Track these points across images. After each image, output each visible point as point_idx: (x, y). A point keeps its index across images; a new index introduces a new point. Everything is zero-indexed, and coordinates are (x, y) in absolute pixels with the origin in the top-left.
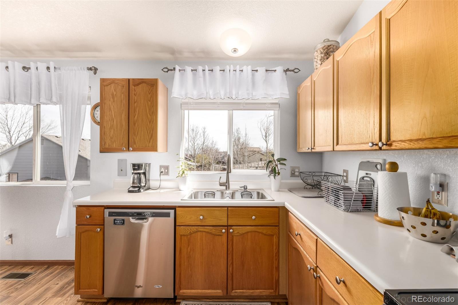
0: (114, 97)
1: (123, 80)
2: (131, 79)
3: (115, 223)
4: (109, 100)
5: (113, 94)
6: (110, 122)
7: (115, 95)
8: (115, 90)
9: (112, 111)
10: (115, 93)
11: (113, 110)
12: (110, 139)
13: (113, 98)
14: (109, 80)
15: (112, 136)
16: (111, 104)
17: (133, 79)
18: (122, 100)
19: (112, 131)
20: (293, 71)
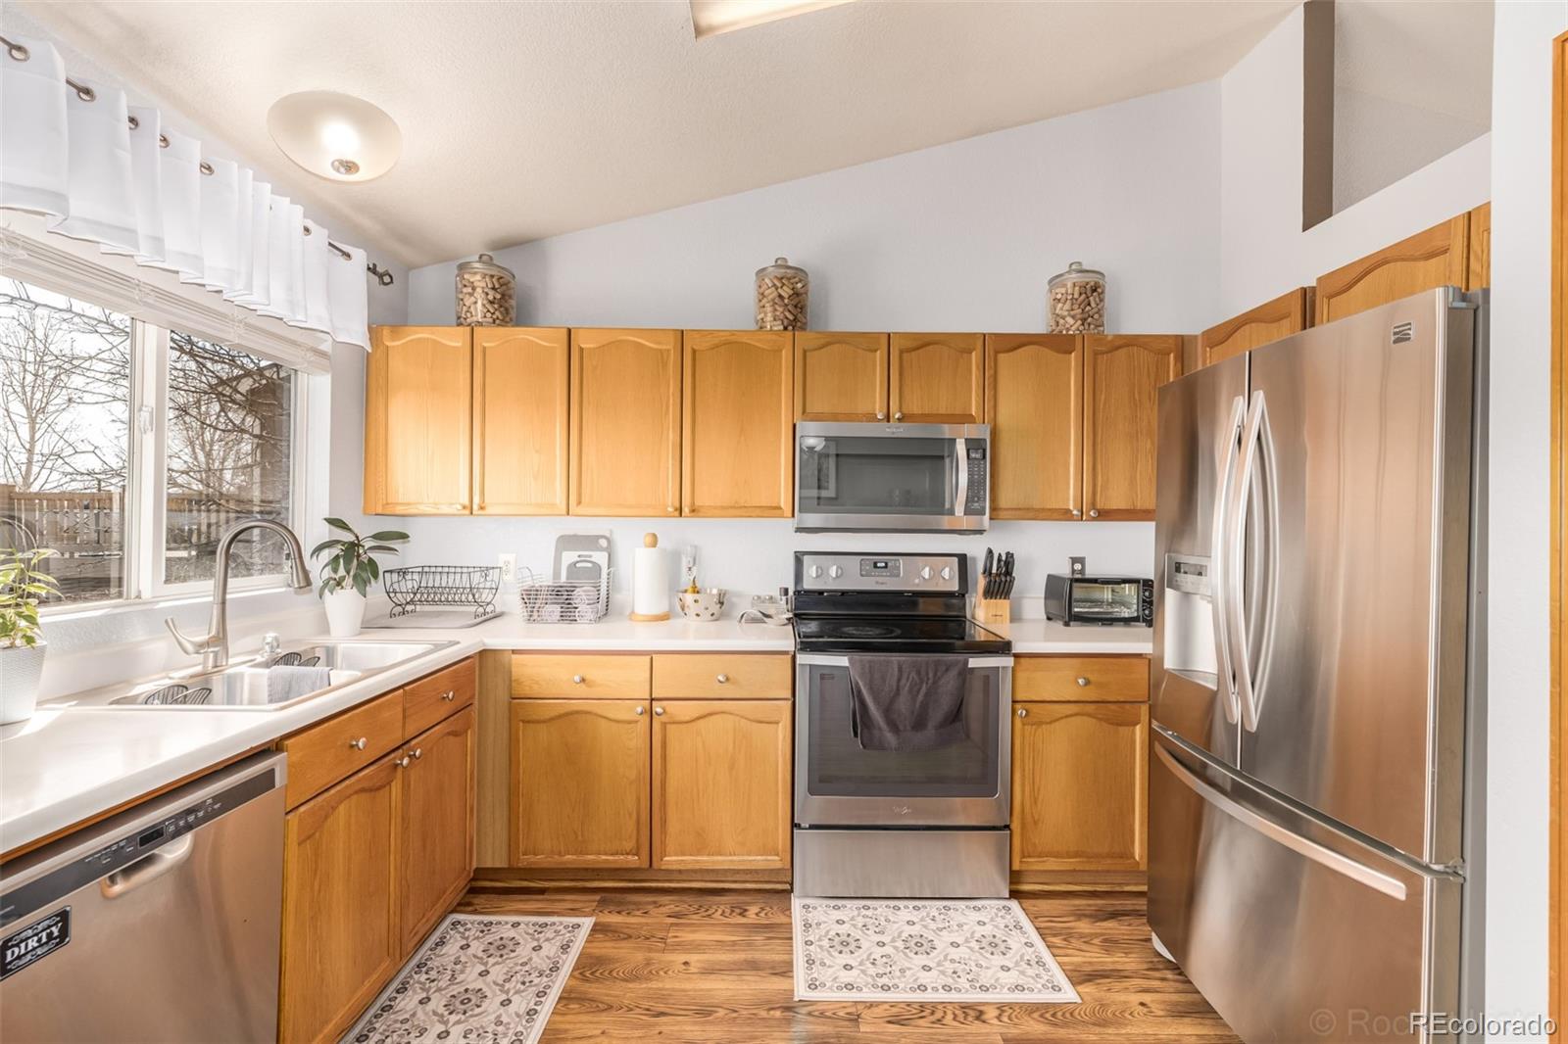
20: (381, 276)
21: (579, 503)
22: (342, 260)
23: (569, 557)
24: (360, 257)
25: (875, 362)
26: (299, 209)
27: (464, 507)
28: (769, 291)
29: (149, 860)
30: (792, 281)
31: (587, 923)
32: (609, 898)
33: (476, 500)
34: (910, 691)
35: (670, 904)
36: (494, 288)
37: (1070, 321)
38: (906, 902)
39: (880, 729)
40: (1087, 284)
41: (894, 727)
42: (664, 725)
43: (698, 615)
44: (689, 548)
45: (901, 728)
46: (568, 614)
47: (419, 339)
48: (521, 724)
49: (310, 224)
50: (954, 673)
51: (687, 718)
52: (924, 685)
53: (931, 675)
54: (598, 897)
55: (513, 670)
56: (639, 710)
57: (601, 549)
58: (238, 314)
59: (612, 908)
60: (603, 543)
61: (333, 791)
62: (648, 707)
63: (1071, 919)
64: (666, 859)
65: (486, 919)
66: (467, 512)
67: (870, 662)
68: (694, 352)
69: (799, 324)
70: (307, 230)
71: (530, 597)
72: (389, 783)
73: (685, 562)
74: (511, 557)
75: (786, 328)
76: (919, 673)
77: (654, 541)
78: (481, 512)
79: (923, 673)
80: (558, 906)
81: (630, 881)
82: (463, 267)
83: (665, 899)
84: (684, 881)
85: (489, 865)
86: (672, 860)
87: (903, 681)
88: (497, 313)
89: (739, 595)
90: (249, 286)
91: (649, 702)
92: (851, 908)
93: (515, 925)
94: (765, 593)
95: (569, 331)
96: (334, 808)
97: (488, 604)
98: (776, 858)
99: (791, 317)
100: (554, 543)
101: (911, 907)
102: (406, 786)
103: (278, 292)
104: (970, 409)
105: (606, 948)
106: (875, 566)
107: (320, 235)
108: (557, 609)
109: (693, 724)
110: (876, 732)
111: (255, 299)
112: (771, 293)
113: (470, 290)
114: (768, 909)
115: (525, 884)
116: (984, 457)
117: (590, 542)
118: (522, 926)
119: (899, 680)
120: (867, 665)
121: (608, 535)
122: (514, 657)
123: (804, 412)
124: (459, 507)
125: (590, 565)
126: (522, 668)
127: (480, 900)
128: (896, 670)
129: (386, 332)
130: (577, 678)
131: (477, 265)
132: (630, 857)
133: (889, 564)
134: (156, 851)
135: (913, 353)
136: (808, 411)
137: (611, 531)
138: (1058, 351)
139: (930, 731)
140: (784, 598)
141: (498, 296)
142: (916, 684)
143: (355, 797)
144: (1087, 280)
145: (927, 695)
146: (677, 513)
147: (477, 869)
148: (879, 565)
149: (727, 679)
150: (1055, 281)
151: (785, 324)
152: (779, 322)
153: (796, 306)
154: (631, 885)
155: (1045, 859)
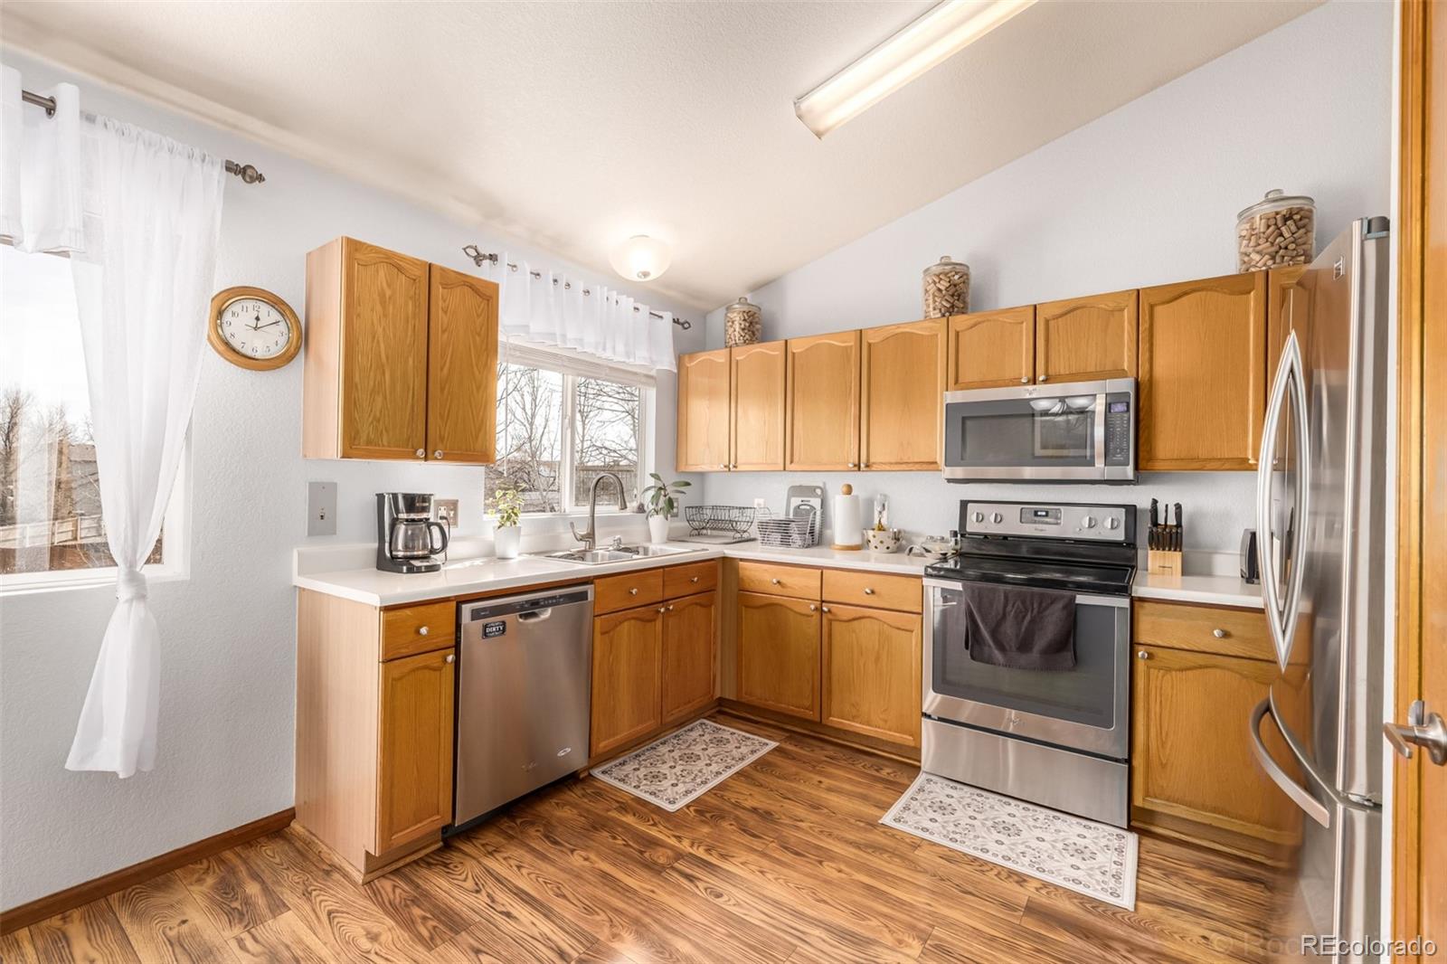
0: (385, 302)
1: (415, 263)
2: (437, 266)
3: (485, 635)
4: (372, 310)
5: (382, 295)
6: (372, 374)
7: (390, 298)
8: (389, 285)
9: (378, 342)
10: (388, 293)
11: (381, 339)
12: (372, 422)
13: (383, 304)
14: (375, 253)
15: (378, 414)
16: (375, 322)
17: (443, 270)
18: (408, 318)
19: (379, 399)
20: (683, 324)
21: (792, 462)
22: (659, 320)
23: (796, 501)
24: (668, 316)
25: (1021, 331)
26: (632, 300)
27: (725, 467)
28: (930, 287)
29: (534, 615)
30: (950, 275)
31: (773, 744)
32: (792, 736)
33: (733, 462)
34: (1016, 617)
35: (830, 751)
36: (745, 320)
37: (1256, 257)
38: (1019, 803)
39: (989, 646)
40: (1277, 213)
41: (1002, 648)
42: (830, 621)
43: (876, 547)
44: (879, 496)
45: (1008, 647)
46: (786, 541)
47: (704, 360)
48: (744, 608)
49: (638, 305)
50: (1059, 605)
51: (845, 618)
52: (1029, 614)
53: (1035, 605)
54: (787, 735)
55: (741, 572)
56: (813, 607)
57: (817, 496)
58: (605, 363)
59: (792, 742)
60: (819, 491)
61: (620, 613)
62: (819, 606)
63: (1191, 865)
64: (831, 718)
65: (719, 726)
66: (727, 469)
67: (979, 588)
68: (870, 345)
69: (956, 309)
70: (636, 309)
71: (764, 526)
72: (655, 620)
73: (877, 508)
74: (761, 501)
75: (943, 315)
76: (1023, 602)
77: (849, 490)
78: (734, 469)
79: (1028, 603)
80: (763, 732)
81: (811, 731)
82: (729, 309)
83: (830, 747)
84: (847, 741)
85: (727, 697)
86: (835, 720)
87: (1009, 608)
88: (747, 336)
89: (918, 535)
90: (604, 349)
91: (819, 603)
92: (966, 792)
93: (732, 734)
94: (937, 535)
95: (786, 341)
96: (621, 623)
97: (745, 532)
98: (911, 738)
99: (948, 305)
100: (786, 492)
101: (1021, 807)
102: (665, 626)
103: (620, 348)
104: (1123, 365)
105: (778, 760)
106: (1036, 514)
107: (645, 309)
108: (779, 536)
109: (850, 623)
110: (986, 649)
111: (608, 354)
112: (932, 288)
113: (730, 323)
114: (899, 773)
115: (749, 716)
116: (1128, 410)
117: (809, 491)
118: (736, 735)
119: (1005, 607)
120: (977, 591)
121: (821, 485)
122: (741, 563)
123: (956, 382)
124: (722, 466)
125: (808, 508)
126: (748, 570)
127: (721, 717)
128: (1002, 598)
129: (686, 359)
130: (775, 581)
131: (737, 306)
132: (807, 711)
133: (1050, 514)
134: (536, 611)
135: (1060, 319)
136: (960, 380)
137: (824, 484)
138: (1232, 293)
139: (1035, 655)
140: (953, 539)
141: (747, 325)
142: (1021, 612)
143: (633, 621)
144: (1278, 210)
145: (1033, 621)
146: (856, 468)
147: (720, 699)
148: (1039, 513)
149: (873, 592)
150: (1245, 215)
151: (943, 311)
152: (938, 311)
153: (953, 296)
154: (812, 734)
155: (1175, 804)
